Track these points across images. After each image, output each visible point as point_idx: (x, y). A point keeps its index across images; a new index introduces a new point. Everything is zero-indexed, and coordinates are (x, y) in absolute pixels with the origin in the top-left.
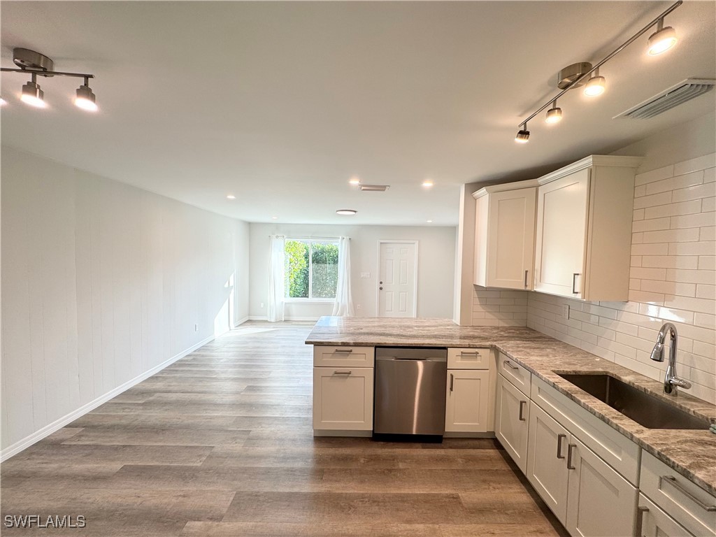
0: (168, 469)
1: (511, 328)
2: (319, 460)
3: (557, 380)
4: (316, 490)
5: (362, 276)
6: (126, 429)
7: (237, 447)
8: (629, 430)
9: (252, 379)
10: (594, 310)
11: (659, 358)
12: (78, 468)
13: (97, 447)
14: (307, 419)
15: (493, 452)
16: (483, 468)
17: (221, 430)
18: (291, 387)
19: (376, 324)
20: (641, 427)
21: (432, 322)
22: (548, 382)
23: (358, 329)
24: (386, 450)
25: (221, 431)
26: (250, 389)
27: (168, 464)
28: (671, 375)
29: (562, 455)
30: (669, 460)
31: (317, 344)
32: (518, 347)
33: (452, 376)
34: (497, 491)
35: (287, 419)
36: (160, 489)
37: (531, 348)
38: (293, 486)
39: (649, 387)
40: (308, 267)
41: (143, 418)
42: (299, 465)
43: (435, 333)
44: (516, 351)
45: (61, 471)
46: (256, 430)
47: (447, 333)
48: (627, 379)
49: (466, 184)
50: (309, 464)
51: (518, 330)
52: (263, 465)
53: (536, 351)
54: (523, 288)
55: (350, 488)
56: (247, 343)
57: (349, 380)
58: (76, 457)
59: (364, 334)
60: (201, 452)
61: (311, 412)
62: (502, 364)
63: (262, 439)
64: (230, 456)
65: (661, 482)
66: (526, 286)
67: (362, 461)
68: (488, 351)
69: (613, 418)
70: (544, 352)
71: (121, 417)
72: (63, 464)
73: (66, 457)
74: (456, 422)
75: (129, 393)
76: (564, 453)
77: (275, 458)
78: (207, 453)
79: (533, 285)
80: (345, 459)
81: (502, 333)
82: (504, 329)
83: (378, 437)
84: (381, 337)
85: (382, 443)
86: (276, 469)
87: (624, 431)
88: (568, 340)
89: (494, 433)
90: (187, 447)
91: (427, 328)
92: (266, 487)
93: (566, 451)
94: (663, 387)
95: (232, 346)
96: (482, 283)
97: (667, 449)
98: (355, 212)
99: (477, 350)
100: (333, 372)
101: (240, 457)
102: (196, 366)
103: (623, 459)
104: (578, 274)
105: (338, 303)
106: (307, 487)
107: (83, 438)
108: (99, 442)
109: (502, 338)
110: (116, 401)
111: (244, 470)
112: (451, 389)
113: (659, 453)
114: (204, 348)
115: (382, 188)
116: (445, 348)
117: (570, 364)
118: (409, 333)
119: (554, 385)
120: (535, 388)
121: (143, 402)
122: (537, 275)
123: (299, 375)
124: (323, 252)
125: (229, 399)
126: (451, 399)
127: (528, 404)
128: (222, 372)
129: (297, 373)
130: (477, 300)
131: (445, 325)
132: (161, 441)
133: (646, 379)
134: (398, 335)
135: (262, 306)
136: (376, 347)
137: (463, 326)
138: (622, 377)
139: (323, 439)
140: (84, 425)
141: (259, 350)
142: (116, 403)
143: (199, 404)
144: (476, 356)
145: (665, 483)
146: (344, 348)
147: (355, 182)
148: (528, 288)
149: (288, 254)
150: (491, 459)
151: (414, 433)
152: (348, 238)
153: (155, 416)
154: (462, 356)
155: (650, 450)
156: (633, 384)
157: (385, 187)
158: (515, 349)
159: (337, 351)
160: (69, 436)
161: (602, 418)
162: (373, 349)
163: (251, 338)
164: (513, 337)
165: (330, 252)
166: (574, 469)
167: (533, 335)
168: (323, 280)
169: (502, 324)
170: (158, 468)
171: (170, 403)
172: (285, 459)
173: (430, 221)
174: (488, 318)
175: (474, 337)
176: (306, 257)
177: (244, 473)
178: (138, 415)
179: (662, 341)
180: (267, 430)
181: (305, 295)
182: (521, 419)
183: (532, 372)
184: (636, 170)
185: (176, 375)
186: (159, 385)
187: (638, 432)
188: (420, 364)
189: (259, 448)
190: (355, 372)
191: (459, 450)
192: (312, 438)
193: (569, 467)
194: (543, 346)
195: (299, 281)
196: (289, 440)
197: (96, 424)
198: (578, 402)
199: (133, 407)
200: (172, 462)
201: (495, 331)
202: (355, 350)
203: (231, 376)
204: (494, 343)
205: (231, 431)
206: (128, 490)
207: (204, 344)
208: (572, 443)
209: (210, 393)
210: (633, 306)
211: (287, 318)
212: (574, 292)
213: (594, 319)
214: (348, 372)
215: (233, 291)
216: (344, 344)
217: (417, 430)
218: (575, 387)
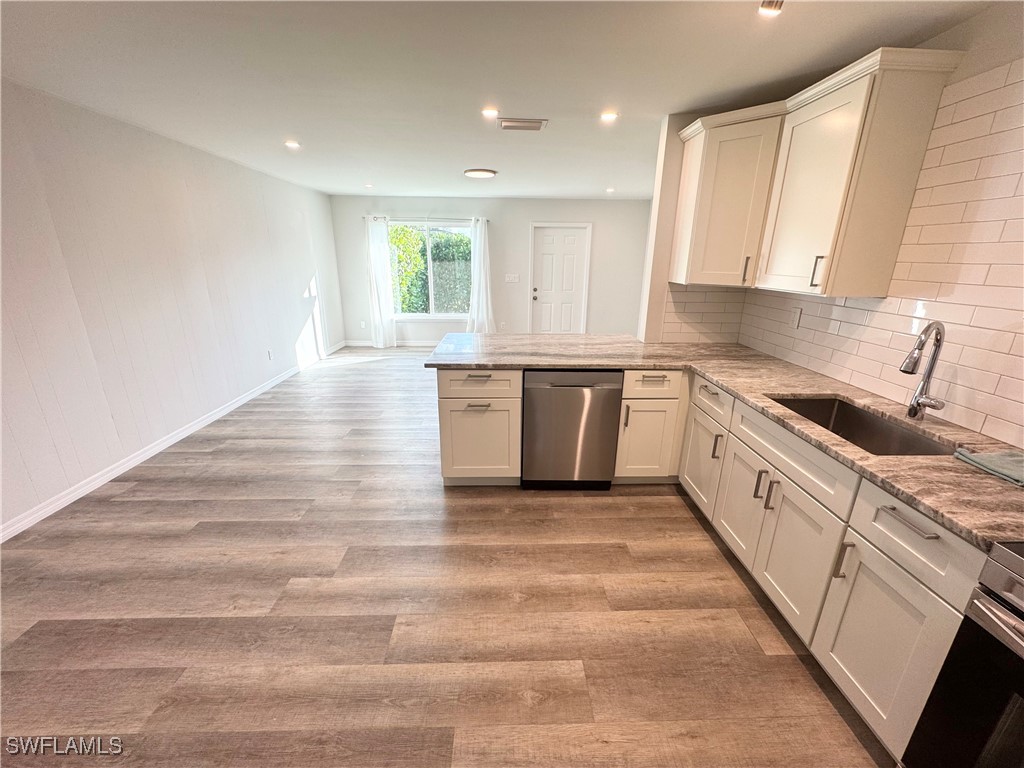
0: (258, 524)
1: (716, 345)
2: (452, 511)
3: (768, 405)
4: (449, 543)
5: (507, 279)
6: (192, 482)
7: (346, 499)
8: (850, 457)
9: (357, 421)
10: (836, 313)
11: (910, 370)
12: (139, 526)
13: (159, 503)
14: (435, 467)
15: (674, 499)
16: (659, 516)
17: (321, 480)
18: (412, 429)
19: (528, 342)
20: (868, 454)
21: (607, 339)
22: (755, 408)
23: (500, 348)
24: (538, 499)
25: (321, 482)
26: (356, 432)
27: (257, 520)
28: (921, 393)
29: (759, 494)
30: (893, 487)
31: (441, 367)
32: (722, 367)
33: (628, 407)
34: (674, 539)
35: (409, 467)
36: (250, 546)
37: (739, 368)
38: (420, 540)
39: (888, 411)
40: (426, 269)
41: (214, 470)
42: (426, 517)
43: (609, 352)
44: (717, 373)
45: (118, 530)
46: (367, 480)
47: (625, 351)
48: (860, 402)
49: (670, 115)
50: (441, 517)
51: (724, 347)
52: (379, 518)
53: (746, 371)
54: (739, 283)
55: (493, 540)
56: (346, 376)
57: (487, 414)
58: (133, 515)
59: (508, 354)
60: (298, 506)
61: (439, 457)
62: (696, 389)
63: (377, 490)
64: (334, 509)
65: (877, 513)
66: (744, 280)
67: (507, 511)
68: (680, 373)
69: (833, 445)
70: (757, 373)
71: (185, 469)
72: (120, 523)
73: (121, 515)
74: (630, 464)
75: (188, 441)
76: (763, 492)
77: (395, 510)
78: (307, 506)
79: (754, 278)
80: (485, 510)
81: (702, 351)
82: (707, 346)
83: (527, 485)
84: (532, 358)
85: (533, 491)
86: (397, 521)
87: (844, 458)
88: (791, 358)
89: (677, 477)
90: (278, 501)
91: (598, 347)
92: (385, 541)
93: (766, 490)
94: (907, 410)
95: (326, 379)
96: (681, 278)
97: (894, 476)
98: (494, 172)
99: (664, 373)
100: (466, 405)
101: (348, 510)
102: (277, 406)
103: (835, 492)
104: (822, 257)
105: (473, 321)
106: (438, 540)
107: (138, 493)
108: (159, 497)
109: (701, 357)
110: (173, 450)
111: (357, 524)
112: (626, 425)
113: (883, 481)
114: (285, 383)
115: (534, 124)
116: (621, 371)
117: (787, 386)
118: (571, 353)
119: (763, 412)
120: (737, 417)
121: (211, 450)
122: (762, 263)
123: (420, 416)
124: (448, 245)
125: (328, 445)
126: (625, 438)
127: (725, 438)
128: (316, 414)
129: (418, 413)
130: (671, 307)
131: (624, 342)
132: (243, 495)
133: (886, 401)
134: (556, 355)
135: (363, 327)
136: (525, 370)
137: (648, 342)
138: (856, 400)
139: (454, 488)
140: (136, 479)
141: (364, 384)
142: (174, 453)
143: (289, 452)
144: (663, 381)
145: (882, 513)
146: (480, 372)
147: (490, 113)
148: (747, 284)
149: (395, 247)
150: (670, 506)
151: (576, 479)
152: (485, 219)
153: (230, 466)
154: (643, 381)
155: (872, 478)
156: (869, 408)
157: (540, 121)
158: (718, 369)
159: (470, 376)
160: (119, 492)
161: (820, 446)
162: (520, 373)
163: (350, 370)
164: (717, 355)
165: (459, 246)
166: (772, 508)
167: (744, 353)
168: (450, 289)
169: (704, 340)
170: (244, 524)
171: (248, 451)
172: (408, 511)
173: (610, 190)
174: (683, 332)
175: (662, 356)
176: (423, 252)
177: (356, 527)
178: (207, 466)
179: (921, 346)
180: (381, 480)
181: (426, 310)
182: (713, 456)
183: (736, 397)
184: (947, 78)
185: (250, 417)
186: (229, 430)
187: (862, 459)
188: (587, 392)
189: (373, 500)
190: (495, 404)
191: (631, 498)
192: (443, 488)
193: (767, 506)
194: (757, 366)
195: (414, 290)
196: (412, 490)
197: (152, 477)
198: (791, 430)
199: (197, 457)
200: (261, 517)
201: (692, 349)
202: (495, 374)
203: (329, 418)
204: (689, 363)
205: (334, 482)
206: (209, 549)
207: (285, 378)
208: (775, 479)
209: (301, 438)
210: (892, 304)
211: (400, 343)
212: (812, 285)
213: (833, 327)
214: (486, 404)
215: (317, 303)
216: (480, 367)
217: (580, 476)
218: (791, 411)
